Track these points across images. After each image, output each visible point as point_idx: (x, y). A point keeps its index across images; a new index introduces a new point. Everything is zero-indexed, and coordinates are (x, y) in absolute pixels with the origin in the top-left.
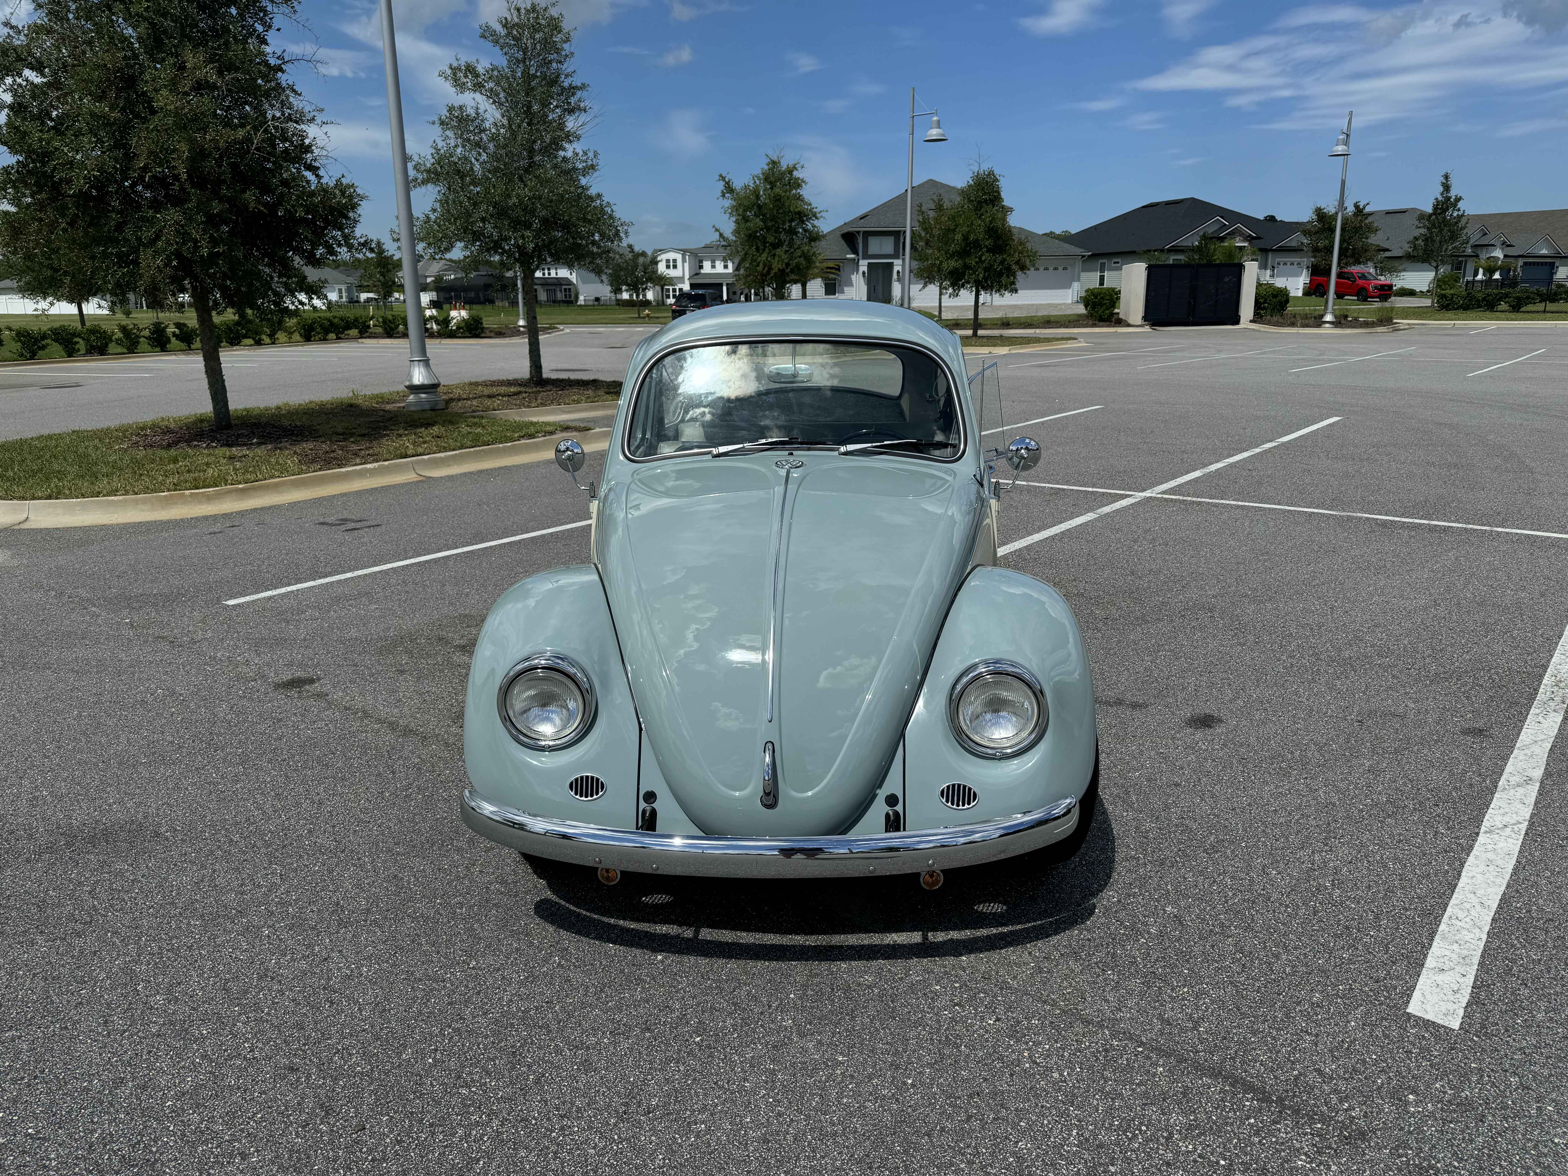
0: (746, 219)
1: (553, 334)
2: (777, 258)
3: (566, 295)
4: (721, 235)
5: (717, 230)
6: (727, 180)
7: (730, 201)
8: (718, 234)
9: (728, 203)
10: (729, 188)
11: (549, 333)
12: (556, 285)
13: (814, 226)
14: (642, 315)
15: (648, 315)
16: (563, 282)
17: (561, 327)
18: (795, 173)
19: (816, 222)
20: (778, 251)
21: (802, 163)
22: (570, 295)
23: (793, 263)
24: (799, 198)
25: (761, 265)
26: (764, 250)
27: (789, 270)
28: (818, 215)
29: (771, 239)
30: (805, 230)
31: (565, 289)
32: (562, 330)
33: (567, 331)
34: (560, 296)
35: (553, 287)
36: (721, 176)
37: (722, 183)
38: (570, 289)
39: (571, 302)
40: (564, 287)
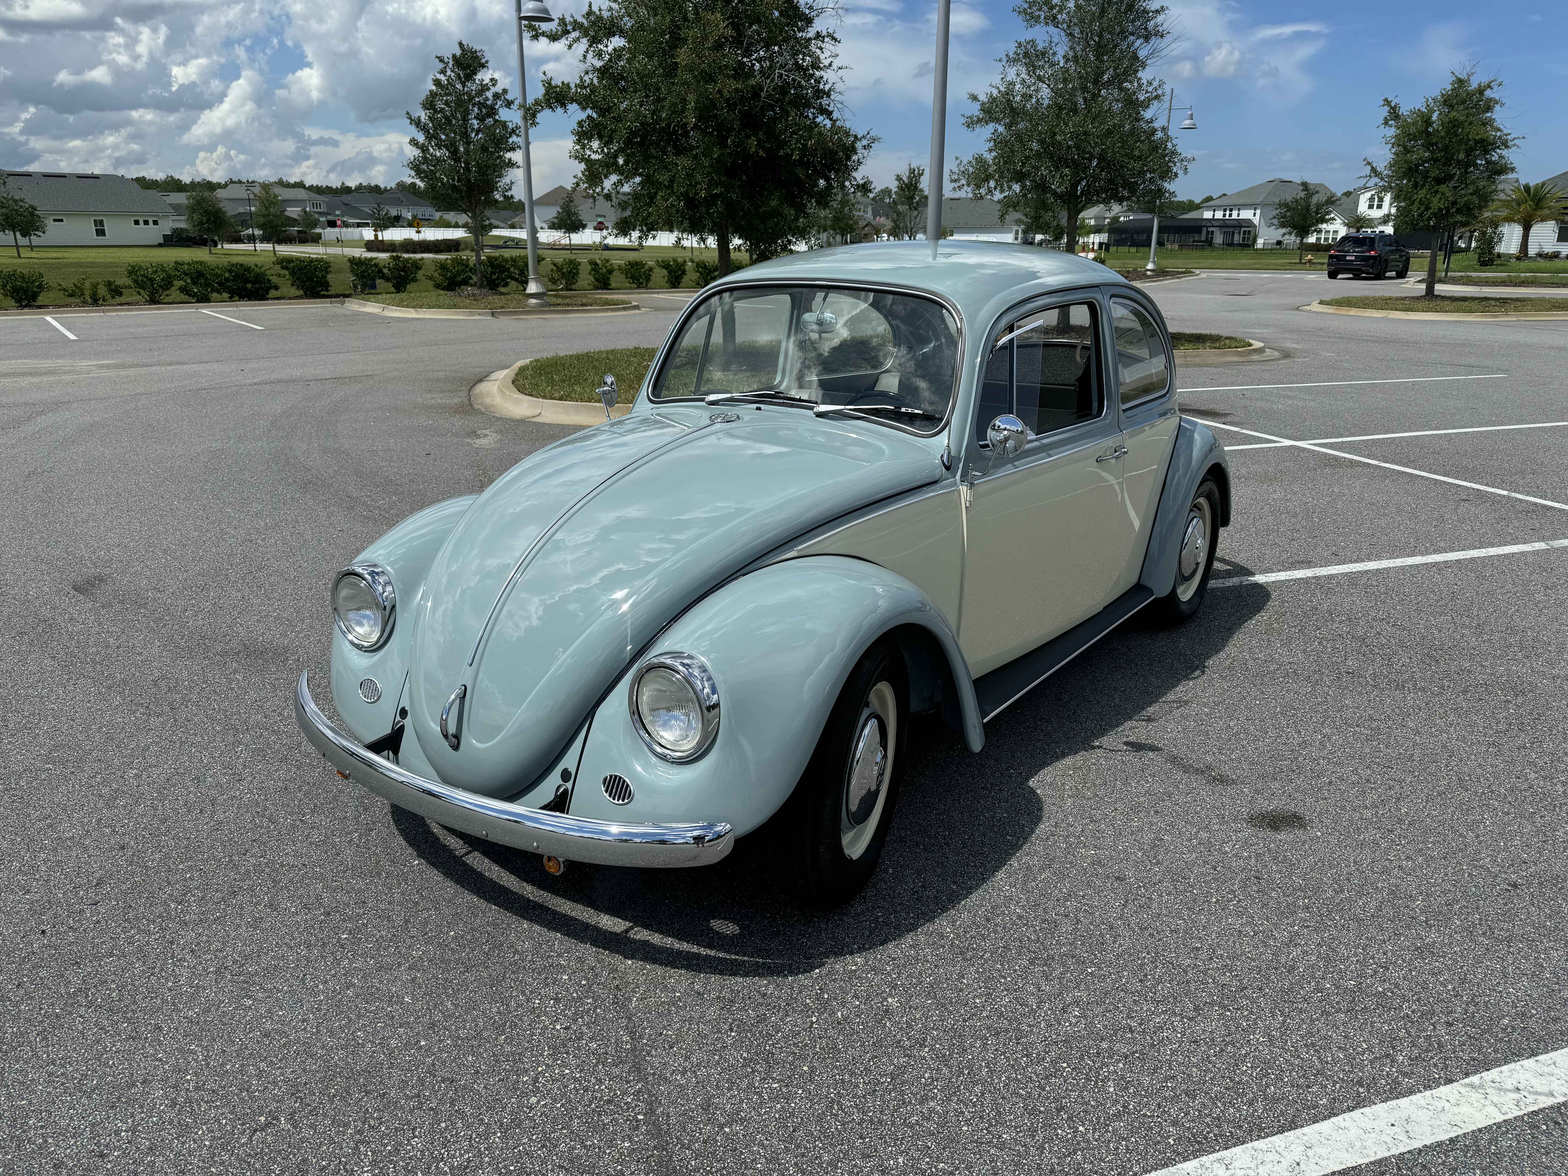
0: (1407, 151)
1: (1183, 279)
2: (1438, 196)
3: (1244, 239)
4: (1374, 170)
5: (1369, 163)
6: (1393, 104)
7: (1393, 129)
8: (1369, 168)
9: (1392, 132)
10: (1394, 114)
11: (1179, 278)
12: (1235, 227)
13: (1501, 157)
14: (1303, 261)
15: (1310, 261)
16: (1244, 224)
17: (1198, 271)
18: (1488, 93)
19: (1505, 152)
20: (1443, 188)
21: (1500, 80)
22: (1248, 238)
23: (1462, 202)
24: (1490, 121)
25: (1416, 203)
26: (1424, 185)
27: (1454, 210)
28: (1510, 144)
29: (1434, 173)
30: (1488, 162)
31: (1245, 232)
32: (1197, 275)
33: (1203, 275)
34: (1237, 239)
35: (1232, 230)
36: (1386, 100)
37: (1387, 108)
38: (1249, 232)
39: (1248, 246)
40: (1243, 229)
